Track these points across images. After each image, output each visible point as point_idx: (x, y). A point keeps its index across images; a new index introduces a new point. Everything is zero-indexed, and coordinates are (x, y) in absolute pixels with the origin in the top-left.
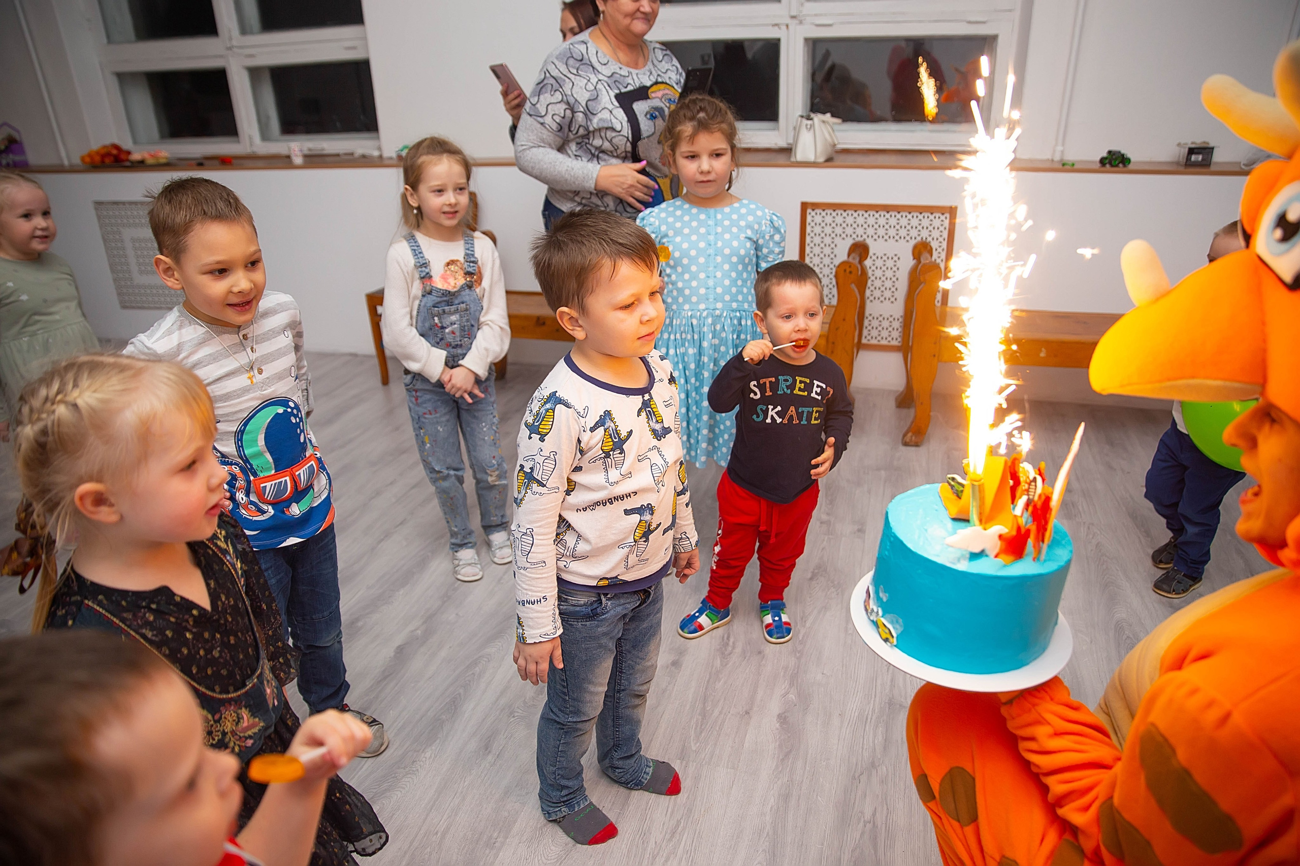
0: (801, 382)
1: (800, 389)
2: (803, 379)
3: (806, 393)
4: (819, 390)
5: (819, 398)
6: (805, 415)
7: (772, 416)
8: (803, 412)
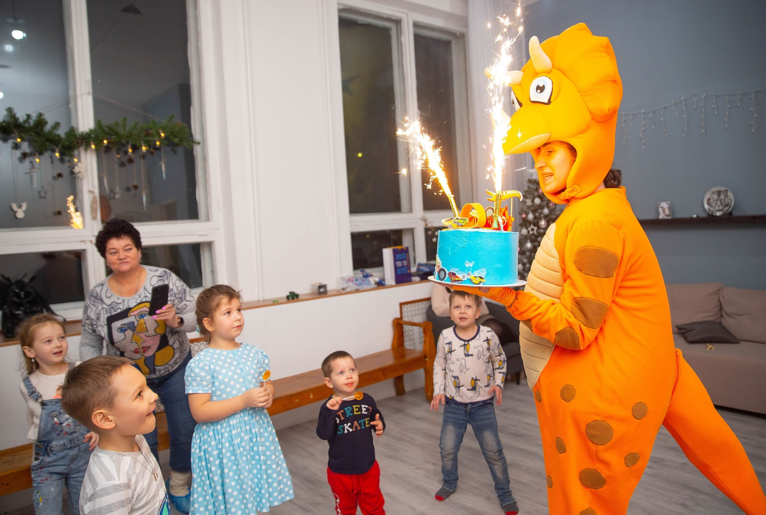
0: (356, 408)
1: (357, 412)
2: (357, 406)
3: (360, 413)
4: (365, 409)
5: (366, 413)
6: (362, 423)
7: (347, 429)
8: (361, 422)
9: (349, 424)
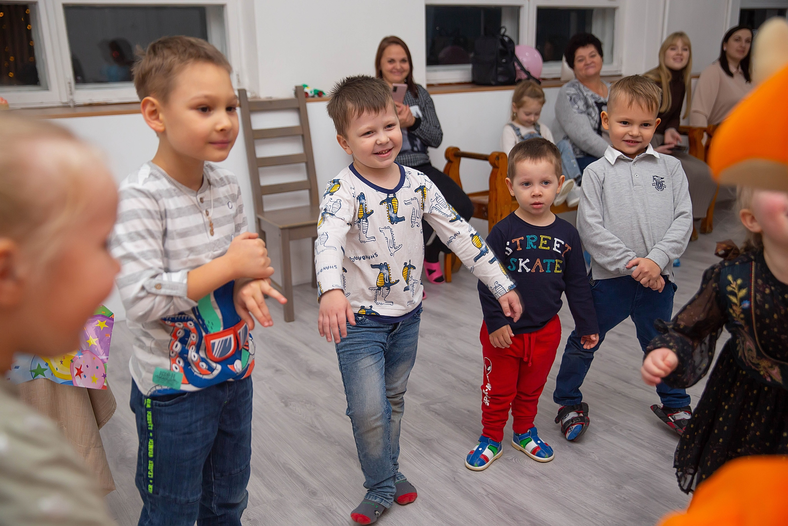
5: (559, 252)
6: (549, 265)
7: (522, 266)
8: (547, 263)
9: (528, 260)
